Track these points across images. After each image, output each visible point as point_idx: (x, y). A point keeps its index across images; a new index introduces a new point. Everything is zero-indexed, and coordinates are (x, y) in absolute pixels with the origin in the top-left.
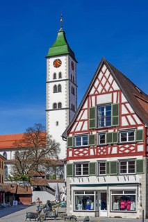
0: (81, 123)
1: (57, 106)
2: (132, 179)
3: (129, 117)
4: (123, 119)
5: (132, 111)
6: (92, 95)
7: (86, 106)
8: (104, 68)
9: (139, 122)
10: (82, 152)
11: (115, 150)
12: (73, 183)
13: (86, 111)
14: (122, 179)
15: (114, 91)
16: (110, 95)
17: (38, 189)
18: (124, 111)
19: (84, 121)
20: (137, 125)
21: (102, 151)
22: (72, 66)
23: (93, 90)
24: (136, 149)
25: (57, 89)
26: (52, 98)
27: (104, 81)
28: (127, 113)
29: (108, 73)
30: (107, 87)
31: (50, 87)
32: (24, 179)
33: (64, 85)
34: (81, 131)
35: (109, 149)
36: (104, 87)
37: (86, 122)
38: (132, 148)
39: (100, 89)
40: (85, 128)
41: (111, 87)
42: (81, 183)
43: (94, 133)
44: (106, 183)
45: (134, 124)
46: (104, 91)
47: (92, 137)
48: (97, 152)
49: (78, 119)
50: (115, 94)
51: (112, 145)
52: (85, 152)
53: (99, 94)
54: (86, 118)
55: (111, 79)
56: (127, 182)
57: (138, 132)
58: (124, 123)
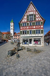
0: (24, 20)
1: (12, 29)
2: (40, 35)
3: (39, 18)
4: (37, 18)
5: (39, 16)
6: (28, 12)
7: (26, 15)
8: (31, 5)
9: (41, 19)
10: (25, 28)
11: (34, 27)
12: (22, 36)
13: (26, 16)
14: (37, 35)
15: (34, 11)
16: (33, 12)
17: (9, 39)
18: (37, 16)
19: (25, 19)
20: (41, 20)
21: (31, 27)
22: (14, 24)
23: (28, 10)
24: (41, 27)
25: (12, 27)
26: (11, 28)
27: (31, 8)
28: (38, 17)
29: (32, 6)
30: (32, 10)
31: (11, 26)
32: (7, 38)
33: (13, 26)
34: (24, 22)
35: (33, 27)
36: (31, 10)
37: (26, 19)
38: (39, 27)
39: (30, 10)
40: (26, 21)
41: (33, 10)
42: (25, 36)
43: (28, 22)
44: (32, 36)
45: (40, 20)
46: (31, 11)
47: (28, 23)
48: (29, 28)
49: (24, 18)
50: (34, 12)
51: (34, 26)
52: (26, 28)
53: (30, 12)
54: (26, 18)
55: (33, 8)
56: (38, 36)
57: (41, 22)
58: (37, 20)
